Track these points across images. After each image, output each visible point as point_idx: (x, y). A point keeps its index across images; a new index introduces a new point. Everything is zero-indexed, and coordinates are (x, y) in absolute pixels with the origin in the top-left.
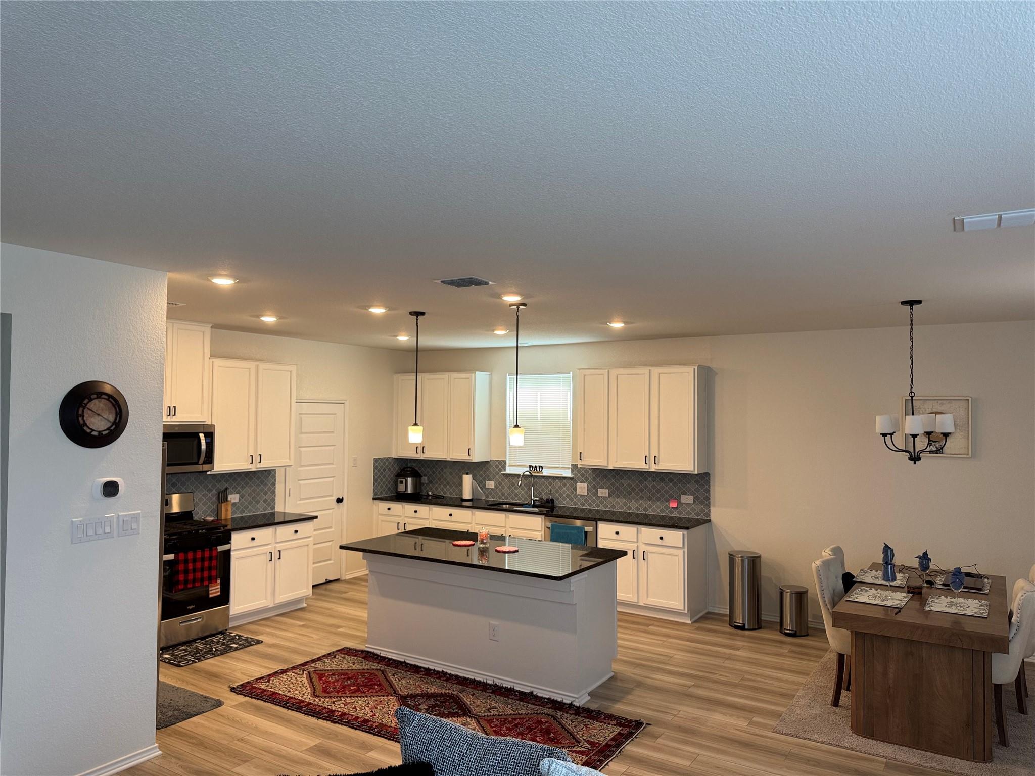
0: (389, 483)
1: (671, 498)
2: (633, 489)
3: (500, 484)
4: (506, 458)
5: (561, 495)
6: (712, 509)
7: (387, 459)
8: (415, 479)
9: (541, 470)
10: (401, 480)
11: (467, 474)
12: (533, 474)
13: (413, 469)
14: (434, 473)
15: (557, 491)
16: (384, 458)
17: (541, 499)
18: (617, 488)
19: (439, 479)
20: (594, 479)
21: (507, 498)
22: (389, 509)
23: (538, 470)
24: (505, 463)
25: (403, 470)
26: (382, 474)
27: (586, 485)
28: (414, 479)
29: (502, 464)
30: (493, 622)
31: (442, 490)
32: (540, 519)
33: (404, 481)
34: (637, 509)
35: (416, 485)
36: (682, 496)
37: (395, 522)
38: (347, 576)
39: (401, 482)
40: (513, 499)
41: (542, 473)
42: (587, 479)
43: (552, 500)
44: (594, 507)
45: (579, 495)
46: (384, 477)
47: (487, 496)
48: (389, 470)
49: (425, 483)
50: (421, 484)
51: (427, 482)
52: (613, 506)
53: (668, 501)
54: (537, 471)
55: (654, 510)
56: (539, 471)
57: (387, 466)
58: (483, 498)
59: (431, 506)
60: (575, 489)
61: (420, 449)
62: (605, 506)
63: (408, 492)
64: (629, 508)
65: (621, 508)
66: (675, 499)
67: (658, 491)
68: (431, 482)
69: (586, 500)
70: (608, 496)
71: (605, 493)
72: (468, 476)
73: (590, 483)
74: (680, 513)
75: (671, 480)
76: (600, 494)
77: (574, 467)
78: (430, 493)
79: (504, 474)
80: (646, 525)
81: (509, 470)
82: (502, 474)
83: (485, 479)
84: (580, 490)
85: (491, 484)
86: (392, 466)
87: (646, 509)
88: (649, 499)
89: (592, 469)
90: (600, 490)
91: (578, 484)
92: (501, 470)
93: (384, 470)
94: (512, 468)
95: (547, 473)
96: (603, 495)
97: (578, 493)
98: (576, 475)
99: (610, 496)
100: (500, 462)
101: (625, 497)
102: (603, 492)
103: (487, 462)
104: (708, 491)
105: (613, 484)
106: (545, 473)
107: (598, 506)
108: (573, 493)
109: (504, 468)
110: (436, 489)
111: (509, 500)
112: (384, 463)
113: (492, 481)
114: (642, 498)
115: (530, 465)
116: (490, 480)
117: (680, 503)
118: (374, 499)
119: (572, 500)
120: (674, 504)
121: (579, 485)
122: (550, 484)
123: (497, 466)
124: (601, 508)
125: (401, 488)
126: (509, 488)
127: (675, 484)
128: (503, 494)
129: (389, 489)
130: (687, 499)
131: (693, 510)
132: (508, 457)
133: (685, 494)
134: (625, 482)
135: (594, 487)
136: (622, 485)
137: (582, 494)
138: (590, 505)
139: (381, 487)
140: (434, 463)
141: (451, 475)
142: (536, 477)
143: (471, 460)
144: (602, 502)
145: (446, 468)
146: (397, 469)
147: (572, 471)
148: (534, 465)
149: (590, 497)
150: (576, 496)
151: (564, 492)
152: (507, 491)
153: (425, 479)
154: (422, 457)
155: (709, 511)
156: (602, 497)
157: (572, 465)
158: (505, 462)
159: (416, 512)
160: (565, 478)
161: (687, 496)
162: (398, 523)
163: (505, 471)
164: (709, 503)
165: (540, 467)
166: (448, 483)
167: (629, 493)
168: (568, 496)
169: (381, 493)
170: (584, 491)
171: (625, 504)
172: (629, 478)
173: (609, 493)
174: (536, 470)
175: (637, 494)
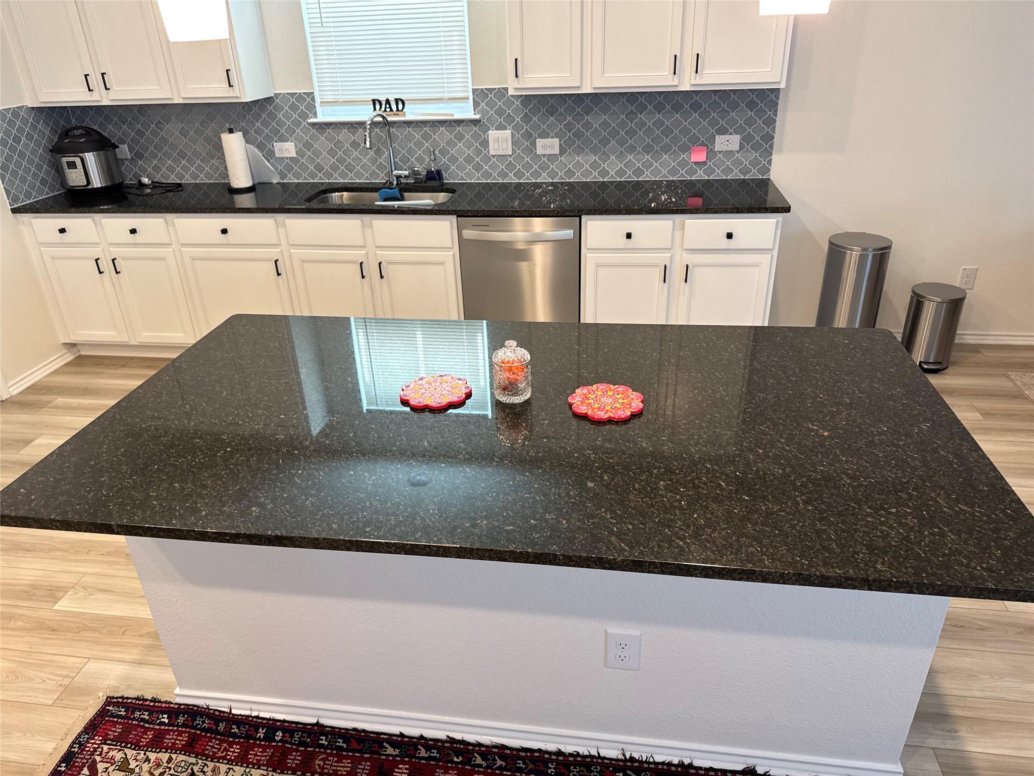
0: (39, 167)
1: (695, 142)
2: (614, 134)
3: (308, 145)
4: (313, 89)
5: (453, 159)
6: (775, 158)
7: (16, 112)
8: (101, 152)
9: (400, 107)
10: (71, 159)
11: (231, 131)
12: (389, 119)
13: (89, 132)
14: (140, 133)
15: (444, 152)
16: (8, 110)
17: (415, 173)
18: (579, 135)
19: (158, 148)
20: (526, 119)
21: (330, 176)
22: (62, 231)
23: (394, 107)
24: (313, 99)
25: (66, 133)
26: (13, 149)
27: (508, 133)
28: (98, 155)
29: (306, 101)
30: (617, 630)
31: (171, 169)
32: (448, 223)
33: (78, 161)
34: (621, 172)
35: (110, 167)
36: (717, 137)
37: (92, 259)
38: (11, 389)
39: (72, 165)
40: (344, 175)
41: (404, 115)
42: (510, 119)
43: (439, 172)
44: (528, 178)
45: (494, 156)
46: (22, 155)
47: (283, 176)
48: (29, 137)
49: (126, 159)
50: (119, 162)
51: (130, 157)
52: (570, 173)
53: (685, 149)
54: (391, 110)
55: (656, 172)
56: (398, 110)
57: (20, 130)
58: (275, 182)
59: (170, 217)
60: (485, 143)
61: (96, 81)
62: (553, 174)
63: (95, 186)
64: (604, 173)
65: (587, 173)
66: (703, 144)
67: (667, 132)
68: (139, 155)
69: (510, 166)
70: (558, 152)
71: (552, 146)
72: (232, 135)
73: (516, 128)
74: (710, 171)
75: (696, 107)
76: (540, 151)
77: (480, 95)
78: (146, 180)
79: (314, 125)
80: (697, 213)
81: (323, 115)
82: (309, 124)
83: (269, 139)
84: (496, 147)
85: (287, 149)
86: (34, 127)
87: (639, 172)
88: (648, 149)
89: (521, 96)
90: (540, 142)
91: (490, 132)
92: (304, 116)
93: (17, 140)
94: (328, 109)
95: (413, 114)
96: (549, 152)
97: (491, 153)
98: (484, 112)
99: (562, 151)
100: (300, 97)
101: (594, 151)
102: (548, 146)
103: (268, 100)
104: (771, 122)
105: (569, 127)
106: (411, 113)
107: (536, 174)
108: (478, 152)
109: (312, 108)
110: (157, 169)
111: (336, 178)
112: (11, 123)
113: (286, 141)
114: (632, 149)
115: (375, 97)
116: (282, 139)
117: (711, 153)
118: (15, 211)
119: (478, 168)
120: (701, 157)
121: (493, 134)
122: (426, 137)
123: (294, 107)
124: (544, 178)
125: (75, 178)
126: (332, 153)
127: (704, 115)
128: (319, 168)
129: (44, 182)
130: (728, 142)
131: (738, 162)
132: (316, 84)
133: (723, 131)
134: (596, 120)
135: (528, 136)
136: (588, 126)
137: (500, 153)
138: (519, 174)
139: (23, 180)
140: (135, 111)
141: (185, 136)
142: (393, 123)
143: (237, 97)
144: (544, 168)
145: (168, 120)
146: (45, 134)
147: (476, 105)
148: (383, 99)
149: (519, 158)
150: (487, 159)
151: (460, 152)
152: (327, 161)
153: (124, 151)
154: (104, 99)
155: (770, 162)
156: (544, 156)
157: (474, 91)
158: (311, 95)
159: (133, 231)
160: (459, 122)
161: (726, 137)
162: (96, 260)
163: (316, 117)
164: (771, 147)
165: (397, 100)
166: (183, 155)
167: (605, 142)
168: (469, 159)
169: (28, 195)
170: (505, 146)
171: (595, 166)
172: (605, 110)
173: (560, 145)
174: (390, 107)
175: (621, 143)
